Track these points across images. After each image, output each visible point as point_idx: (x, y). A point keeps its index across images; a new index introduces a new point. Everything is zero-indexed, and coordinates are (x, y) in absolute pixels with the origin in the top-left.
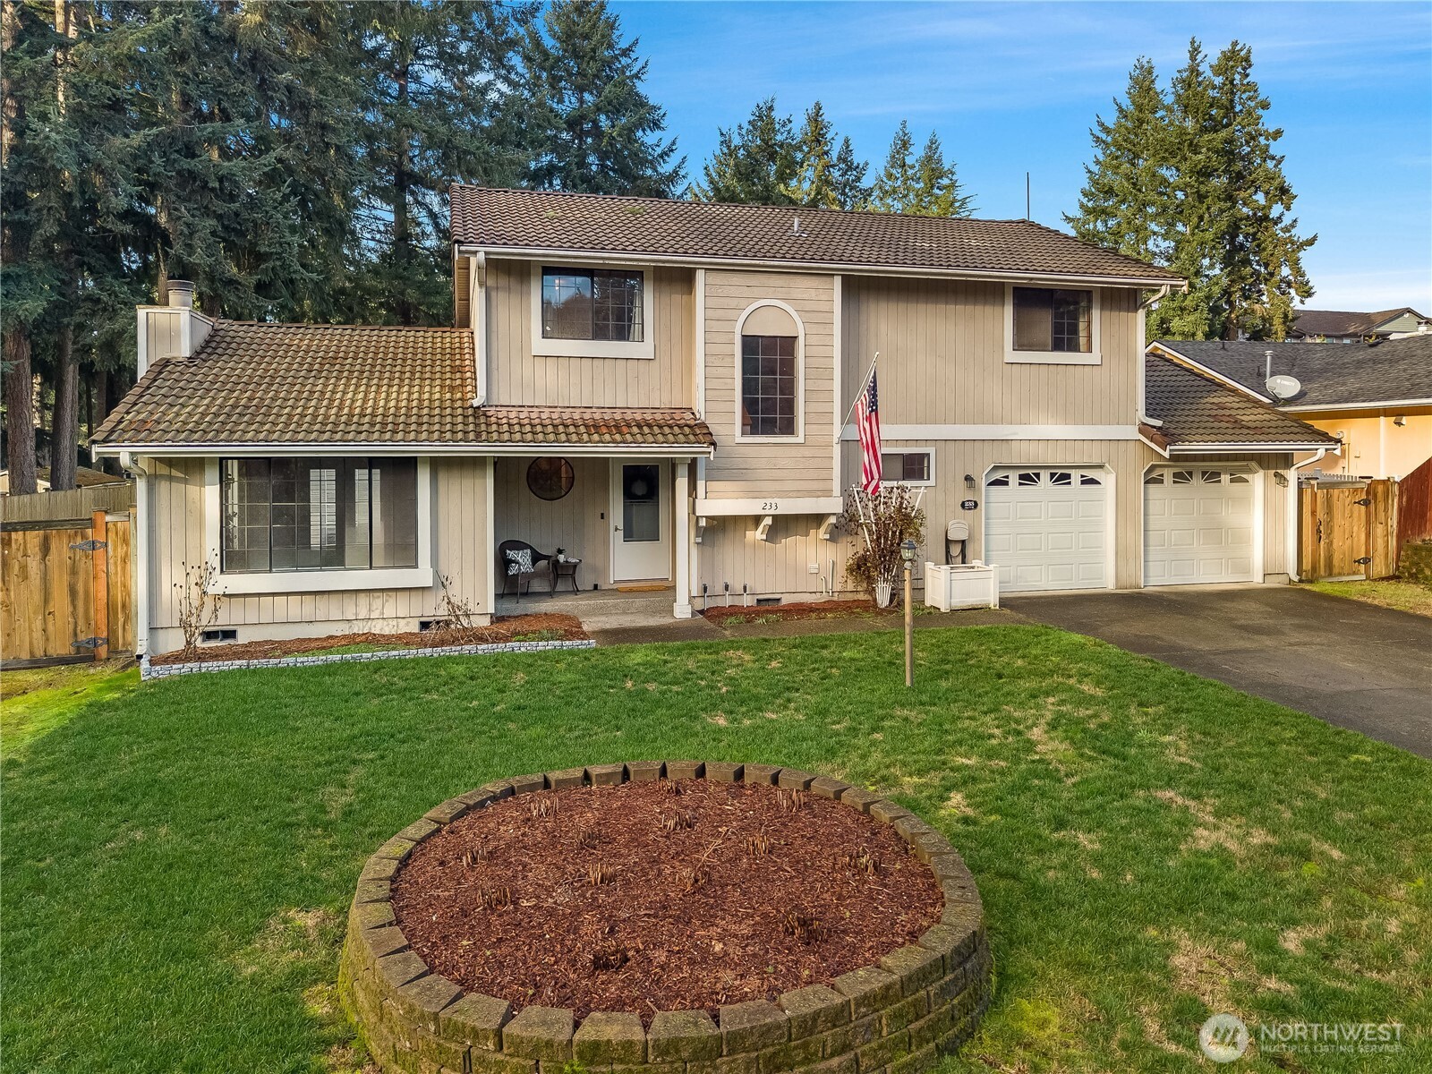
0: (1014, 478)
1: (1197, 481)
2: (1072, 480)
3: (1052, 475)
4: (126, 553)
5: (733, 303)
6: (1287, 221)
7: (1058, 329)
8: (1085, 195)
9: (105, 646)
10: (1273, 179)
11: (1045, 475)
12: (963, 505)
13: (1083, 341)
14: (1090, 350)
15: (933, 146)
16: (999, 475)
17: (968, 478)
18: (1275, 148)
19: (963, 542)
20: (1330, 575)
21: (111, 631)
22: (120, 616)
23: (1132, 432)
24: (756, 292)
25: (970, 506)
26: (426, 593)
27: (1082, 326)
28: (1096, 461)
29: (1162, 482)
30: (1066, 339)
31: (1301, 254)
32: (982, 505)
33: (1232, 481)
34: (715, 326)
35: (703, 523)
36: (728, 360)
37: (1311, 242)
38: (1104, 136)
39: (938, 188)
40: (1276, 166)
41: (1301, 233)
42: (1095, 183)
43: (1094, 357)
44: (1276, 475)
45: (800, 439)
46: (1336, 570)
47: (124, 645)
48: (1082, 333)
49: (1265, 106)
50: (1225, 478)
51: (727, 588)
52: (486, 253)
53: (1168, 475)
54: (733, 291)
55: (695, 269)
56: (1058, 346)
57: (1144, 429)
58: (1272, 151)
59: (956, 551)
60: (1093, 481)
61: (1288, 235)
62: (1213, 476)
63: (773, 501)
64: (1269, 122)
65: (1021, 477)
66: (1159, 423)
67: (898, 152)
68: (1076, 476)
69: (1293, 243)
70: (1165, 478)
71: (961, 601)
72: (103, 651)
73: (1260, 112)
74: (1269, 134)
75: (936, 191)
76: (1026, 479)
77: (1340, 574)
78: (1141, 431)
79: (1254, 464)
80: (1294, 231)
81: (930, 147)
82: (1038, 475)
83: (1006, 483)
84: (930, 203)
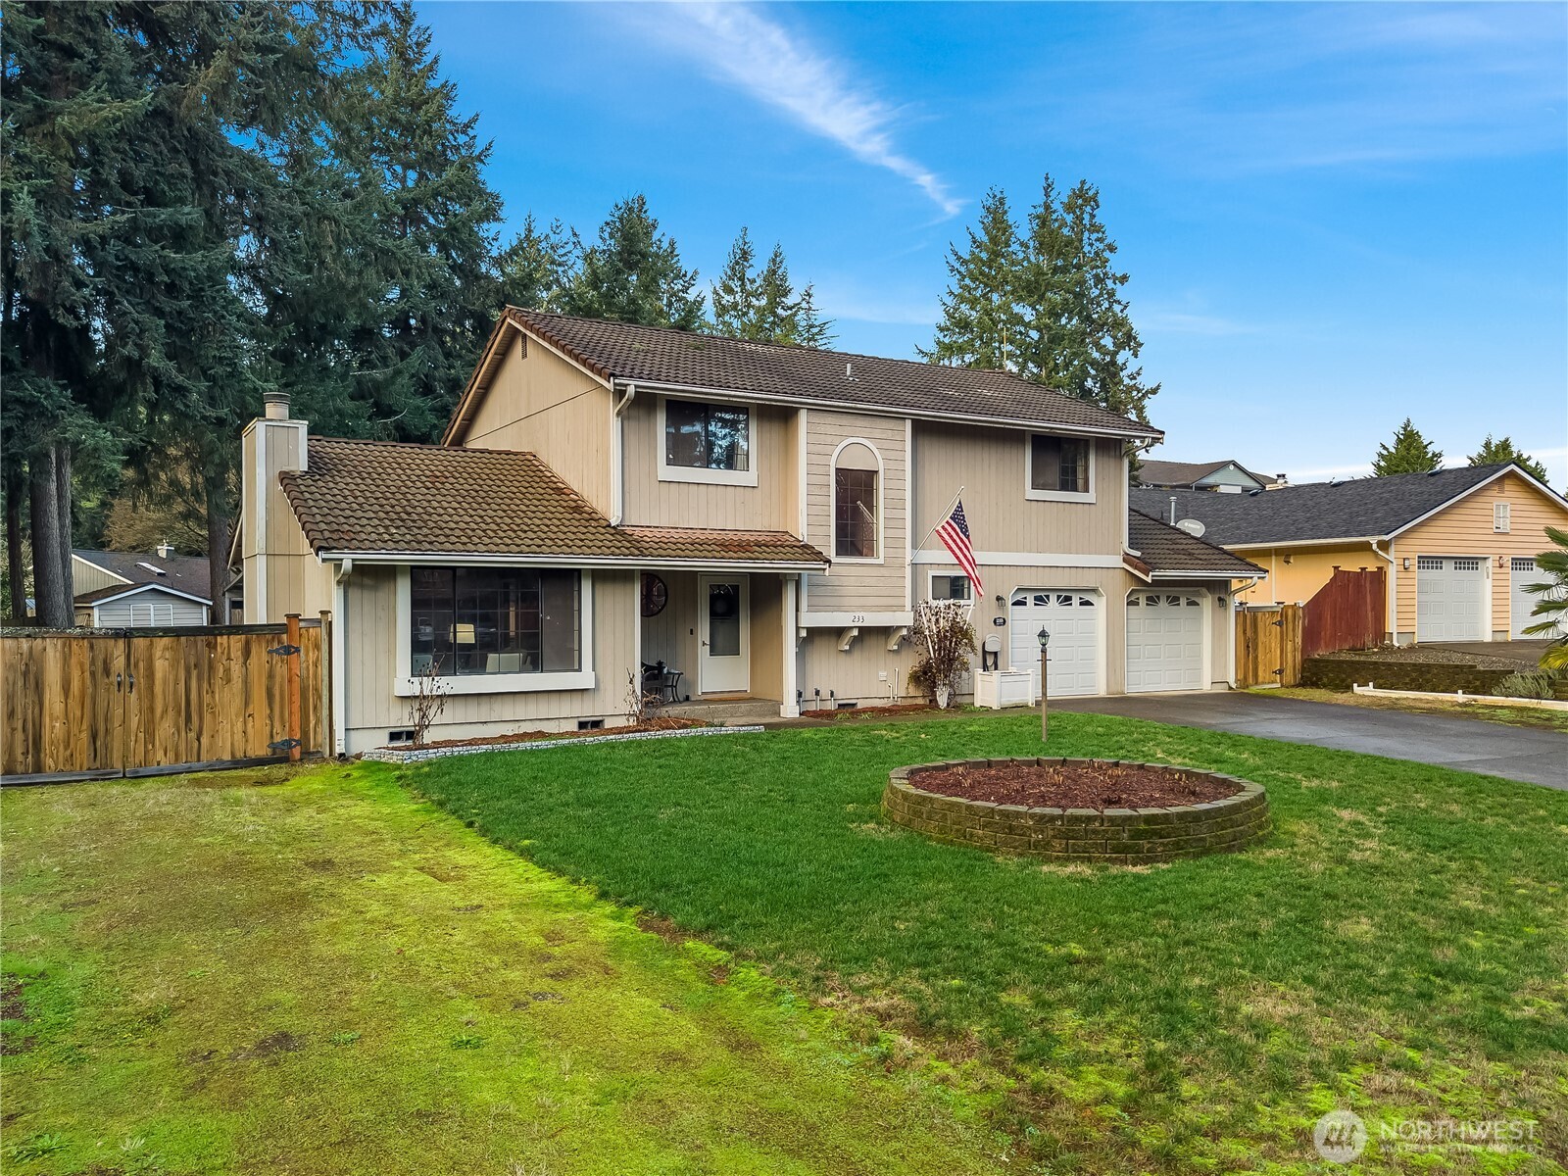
0: (1030, 600)
1: (1163, 604)
2: (1073, 601)
3: (1059, 597)
4: (318, 657)
5: (829, 439)
6: (1131, 368)
7: (1064, 471)
8: (941, 330)
9: (298, 747)
10: (1121, 325)
11: (1053, 597)
12: (995, 622)
13: (1080, 482)
14: (1086, 490)
15: (776, 260)
16: (1019, 597)
17: (998, 599)
18: (1122, 293)
19: (996, 654)
20: (1257, 683)
21: (305, 733)
22: (311, 718)
23: (1117, 561)
24: (846, 431)
25: (1000, 622)
26: (586, 694)
27: (1080, 470)
28: (1092, 585)
29: (1138, 604)
30: (1069, 481)
31: (1146, 402)
32: (1009, 622)
33: (1188, 604)
34: (816, 459)
35: (804, 634)
36: (825, 489)
37: (1154, 391)
38: (957, 265)
39: (783, 308)
40: (1122, 311)
41: (1146, 382)
42: (951, 316)
43: (1090, 497)
44: (1220, 599)
45: (881, 561)
46: (1260, 680)
47: (315, 746)
48: (1080, 475)
49: (1112, 249)
50: (1183, 601)
51: (817, 693)
52: (636, 386)
53: (1143, 601)
54: (830, 430)
55: (798, 409)
56: (1064, 487)
57: (1127, 559)
58: (1118, 297)
59: (991, 660)
60: (1088, 603)
61: (1134, 382)
62: (1174, 600)
63: (861, 614)
64: (1116, 265)
65: (1036, 598)
66: (1138, 554)
67: (737, 263)
68: (1076, 600)
69: (1139, 391)
70: (1140, 601)
71: (1008, 701)
72: (297, 752)
73: (1107, 254)
74: (1117, 278)
75: (780, 311)
76: (1040, 600)
77: (1263, 683)
78: (1125, 561)
79: (1204, 590)
80: (1139, 379)
81: (774, 260)
82: (1048, 597)
83: (1024, 604)
84: (774, 323)
